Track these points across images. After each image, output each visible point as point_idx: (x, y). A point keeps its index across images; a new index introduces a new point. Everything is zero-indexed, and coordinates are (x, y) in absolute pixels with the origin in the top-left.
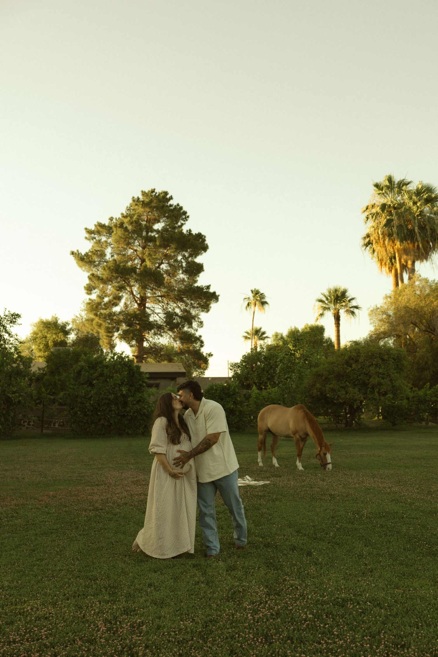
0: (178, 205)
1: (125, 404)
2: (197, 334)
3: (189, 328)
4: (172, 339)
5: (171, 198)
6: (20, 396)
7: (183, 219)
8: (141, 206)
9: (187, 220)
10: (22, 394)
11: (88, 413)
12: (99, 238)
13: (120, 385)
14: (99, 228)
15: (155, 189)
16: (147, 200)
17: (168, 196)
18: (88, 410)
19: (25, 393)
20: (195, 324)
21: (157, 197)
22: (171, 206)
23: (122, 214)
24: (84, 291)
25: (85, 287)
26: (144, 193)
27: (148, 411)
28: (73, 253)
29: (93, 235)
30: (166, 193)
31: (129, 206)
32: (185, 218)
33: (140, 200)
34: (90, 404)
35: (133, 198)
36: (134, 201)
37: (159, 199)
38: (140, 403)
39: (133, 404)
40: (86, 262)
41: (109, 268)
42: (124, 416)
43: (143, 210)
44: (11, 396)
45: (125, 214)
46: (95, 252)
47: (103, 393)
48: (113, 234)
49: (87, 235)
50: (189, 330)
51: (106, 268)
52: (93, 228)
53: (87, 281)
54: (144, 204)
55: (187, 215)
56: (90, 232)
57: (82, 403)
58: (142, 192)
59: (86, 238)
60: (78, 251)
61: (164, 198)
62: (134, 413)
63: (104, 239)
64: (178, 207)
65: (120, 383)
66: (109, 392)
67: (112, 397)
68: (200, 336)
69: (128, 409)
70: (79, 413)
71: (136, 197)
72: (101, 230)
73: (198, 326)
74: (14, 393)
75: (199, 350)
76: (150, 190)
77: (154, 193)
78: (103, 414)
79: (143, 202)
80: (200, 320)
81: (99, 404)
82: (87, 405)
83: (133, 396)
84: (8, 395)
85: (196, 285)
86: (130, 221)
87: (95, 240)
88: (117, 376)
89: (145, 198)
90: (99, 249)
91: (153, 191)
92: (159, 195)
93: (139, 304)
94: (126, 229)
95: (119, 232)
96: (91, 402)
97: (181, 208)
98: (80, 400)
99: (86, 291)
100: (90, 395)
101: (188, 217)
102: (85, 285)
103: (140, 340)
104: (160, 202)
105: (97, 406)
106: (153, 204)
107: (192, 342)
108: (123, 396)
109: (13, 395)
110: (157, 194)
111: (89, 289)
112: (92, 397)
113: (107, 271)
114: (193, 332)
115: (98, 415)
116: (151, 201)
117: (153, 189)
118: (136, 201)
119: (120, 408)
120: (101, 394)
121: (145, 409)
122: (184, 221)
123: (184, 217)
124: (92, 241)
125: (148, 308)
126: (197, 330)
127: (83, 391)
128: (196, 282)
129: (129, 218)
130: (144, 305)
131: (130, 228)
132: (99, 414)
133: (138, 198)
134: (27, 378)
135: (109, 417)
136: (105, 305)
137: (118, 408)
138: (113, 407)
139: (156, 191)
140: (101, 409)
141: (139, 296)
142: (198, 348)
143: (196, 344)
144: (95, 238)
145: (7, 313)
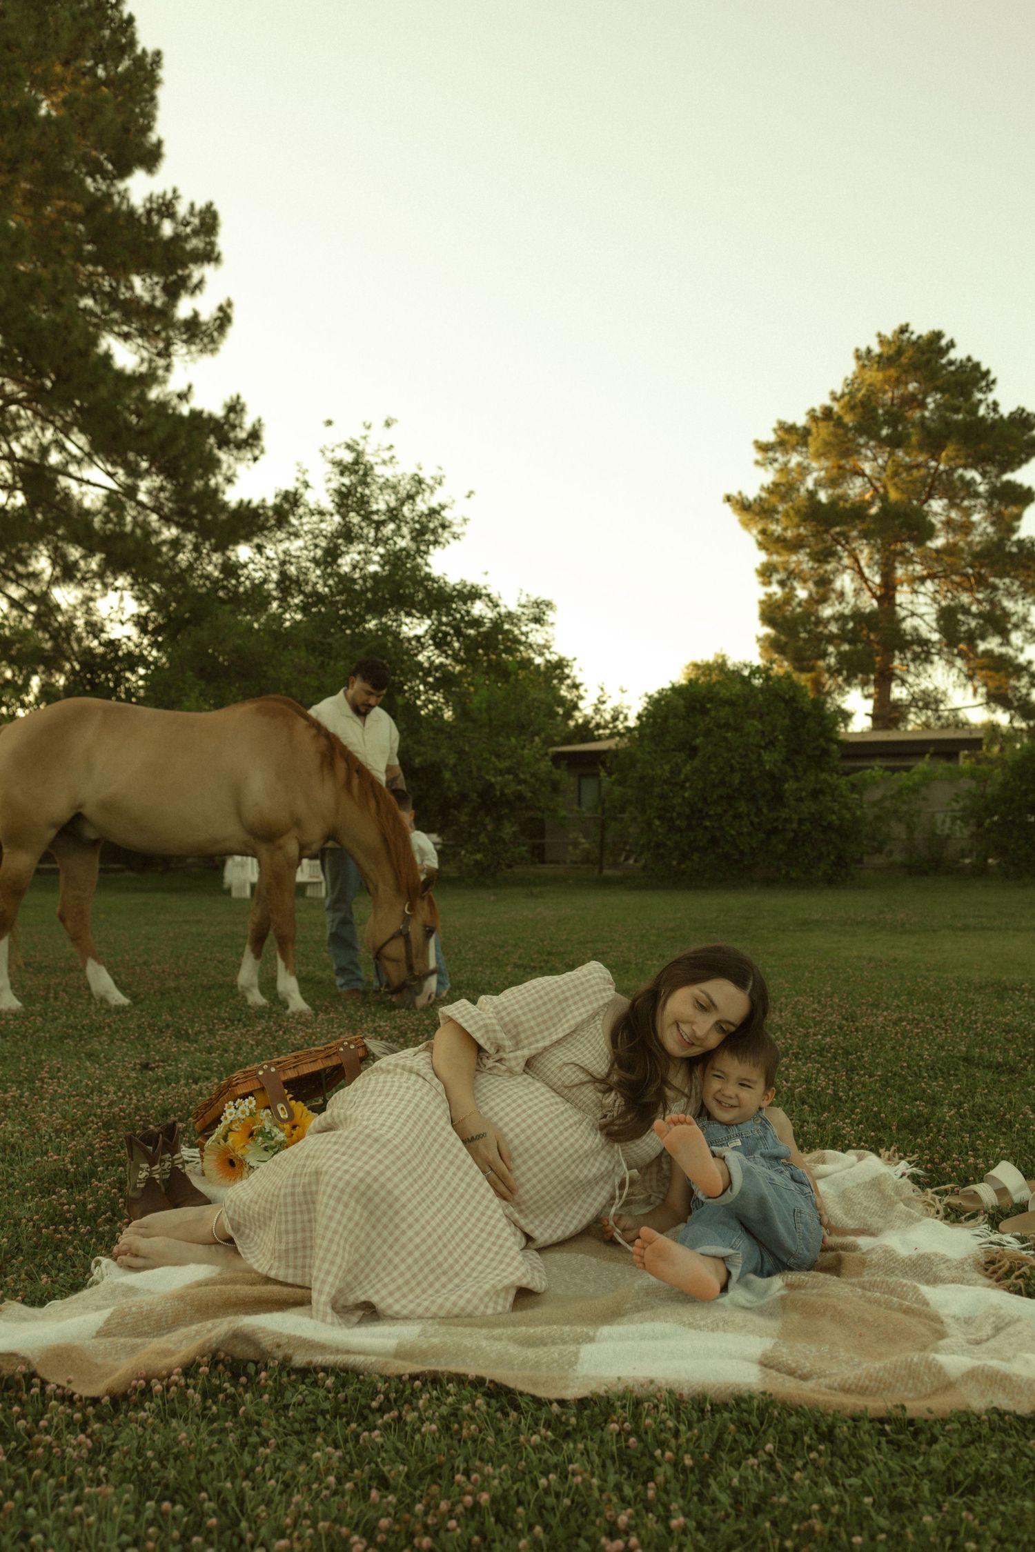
0: (969, 359)
1: (778, 799)
2: (1022, 659)
3: (1002, 645)
4: (962, 676)
5: (952, 345)
6: (521, 782)
7: (980, 390)
8: (876, 366)
9: (991, 390)
10: (522, 776)
11: (678, 822)
12: (785, 459)
13: (761, 747)
14: (780, 433)
15: (907, 325)
16: (891, 352)
17: (944, 342)
18: (679, 814)
19: (533, 775)
20: (1016, 637)
21: (915, 343)
22: (951, 363)
23: (833, 393)
24: (756, 580)
25: (757, 571)
26: (882, 340)
27: (841, 819)
28: (728, 499)
29: (771, 454)
30: (938, 335)
31: (850, 376)
32: (987, 385)
33: (873, 354)
34: (683, 798)
35: (857, 350)
36: (858, 357)
37: (919, 347)
38: (821, 797)
39: (800, 800)
40: (757, 514)
41: (798, 512)
42: (775, 831)
43: (880, 376)
44: (493, 780)
45: (839, 392)
46: (774, 489)
47: (715, 770)
48: (810, 439)
49: (759, 456)
50: (1003, 650)
51: (792, 513)
52: (770, 437)
53: (762, 557)
54: (884, 361)
55: (992, 377)
56: (764, 448)
57: (662, 797)
58: (879, 335)
59: (757, 463)
60: (740, 493)
61: (934, 345)
62: (801, 822)
63: (795, 459)
64: (970, 364)
65: (763, 743)
66: (731, 766)
67: (736, 779)
68: (1030, 663)
69: (784, 813)
70: (657, 822)
71: (863, 349)
72: (786, 437)
73: (1025, 640)
74: (501, 772)
75: (1028, 695)
76: (896, 326)
77: (907, 335)
78: (716, 825)
79: (880, 356)
80: (1029, 627)
81: (705, 800)
82: (674, 802)
83: (797, 779)
84: (488, 777)
85: (1015, 537)
86: (849, 402)
87: (776, 465)
88: (754, 725)
89: (886, 349)
90: (784, 480)
91: (904, 330)
92: (920, 337)
93: (879, 599)
94: (839, 423)
95: (824, 431)
96: (686, 795)
97: (977, 366)
98: (657, 790)
99: (760, 579)
100: (682, 776)
101: (994, 382)
102: (758, 566)
103: (885, 679)
104: (923, 353)
105: (700, 805)
106: (904, 360)
107: (1009, 676)
108: (772, 777)
109: (499, 778)
110: (914, 337)
111: (766, 573)
112: (687, 779)
113: (796, 520)
114: (1011, 652)
115: (706, 828)
116: (900, 352)
117: (904, 323)
118: (863, 357)
119: (765, 811)
120: (711, 772)
121: (834, 812)
122: (984, 393)
123: (983, 383)
124: (769, 467)
125: (900, 605)
126: (1022, 650)
127: (667, 767)
128: (1014, 530)
129: (847, 398)
130: (893, 598)
131: (849, 419)
132: (708, 824)
133: (869, 351)
134: (537, 739)
135: (733, 832)
136: (800, 604)
137: (759, 810)
138: (743, 807)
139: (911, 328)
140: (711, 813)
141: (877, 579)
142: (1024, 691)
143: (1019, 679)
144: (776, 460)
145: (523, 602)
